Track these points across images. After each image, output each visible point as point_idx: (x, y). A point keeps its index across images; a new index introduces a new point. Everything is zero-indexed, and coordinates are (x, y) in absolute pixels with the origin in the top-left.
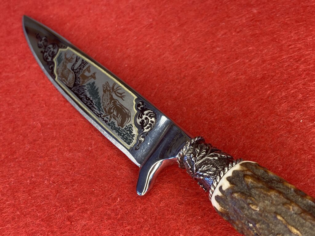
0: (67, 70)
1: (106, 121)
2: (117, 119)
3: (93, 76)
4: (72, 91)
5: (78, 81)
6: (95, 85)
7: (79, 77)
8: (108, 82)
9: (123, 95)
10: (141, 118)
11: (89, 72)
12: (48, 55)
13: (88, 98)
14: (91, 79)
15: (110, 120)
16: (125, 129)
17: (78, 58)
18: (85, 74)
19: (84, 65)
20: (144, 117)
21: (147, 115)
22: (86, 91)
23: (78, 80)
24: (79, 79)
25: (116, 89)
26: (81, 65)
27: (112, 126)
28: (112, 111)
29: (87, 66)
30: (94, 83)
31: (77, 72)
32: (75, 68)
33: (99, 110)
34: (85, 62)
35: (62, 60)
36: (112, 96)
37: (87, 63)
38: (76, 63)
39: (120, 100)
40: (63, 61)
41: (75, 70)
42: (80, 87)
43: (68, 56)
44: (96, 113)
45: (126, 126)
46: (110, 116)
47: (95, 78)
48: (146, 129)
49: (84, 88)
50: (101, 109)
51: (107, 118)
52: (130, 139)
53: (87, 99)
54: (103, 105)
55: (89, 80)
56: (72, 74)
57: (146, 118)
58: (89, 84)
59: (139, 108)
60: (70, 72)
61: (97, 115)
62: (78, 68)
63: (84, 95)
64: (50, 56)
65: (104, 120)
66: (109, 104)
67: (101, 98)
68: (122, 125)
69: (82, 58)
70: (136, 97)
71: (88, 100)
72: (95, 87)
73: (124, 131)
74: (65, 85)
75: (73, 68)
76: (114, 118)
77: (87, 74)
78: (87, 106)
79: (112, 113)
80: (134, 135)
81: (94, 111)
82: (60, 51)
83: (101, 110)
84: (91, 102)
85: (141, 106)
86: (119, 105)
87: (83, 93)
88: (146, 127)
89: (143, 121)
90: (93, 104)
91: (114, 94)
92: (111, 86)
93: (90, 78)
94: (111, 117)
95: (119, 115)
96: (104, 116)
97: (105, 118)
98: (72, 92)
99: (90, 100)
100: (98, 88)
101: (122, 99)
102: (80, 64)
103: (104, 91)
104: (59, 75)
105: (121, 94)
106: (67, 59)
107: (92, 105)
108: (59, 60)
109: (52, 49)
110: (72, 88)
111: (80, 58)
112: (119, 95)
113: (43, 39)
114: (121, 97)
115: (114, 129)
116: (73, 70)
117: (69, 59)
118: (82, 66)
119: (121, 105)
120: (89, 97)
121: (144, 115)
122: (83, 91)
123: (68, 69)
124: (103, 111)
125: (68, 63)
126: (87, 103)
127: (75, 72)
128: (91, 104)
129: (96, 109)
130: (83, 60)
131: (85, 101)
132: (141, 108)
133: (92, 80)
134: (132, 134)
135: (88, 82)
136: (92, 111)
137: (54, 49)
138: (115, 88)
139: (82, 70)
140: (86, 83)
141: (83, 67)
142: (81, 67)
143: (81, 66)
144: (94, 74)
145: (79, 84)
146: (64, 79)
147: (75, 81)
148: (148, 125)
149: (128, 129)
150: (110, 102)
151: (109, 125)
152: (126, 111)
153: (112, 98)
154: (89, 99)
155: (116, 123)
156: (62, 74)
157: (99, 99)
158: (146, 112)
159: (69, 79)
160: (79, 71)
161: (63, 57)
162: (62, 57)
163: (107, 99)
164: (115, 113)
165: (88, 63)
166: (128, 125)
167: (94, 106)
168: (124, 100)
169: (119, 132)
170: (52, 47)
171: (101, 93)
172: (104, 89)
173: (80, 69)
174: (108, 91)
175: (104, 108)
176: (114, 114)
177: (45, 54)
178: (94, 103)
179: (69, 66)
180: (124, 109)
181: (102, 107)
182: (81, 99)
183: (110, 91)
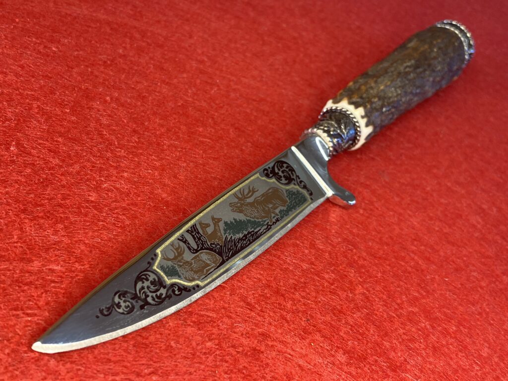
0: (193, 261)
1: (277, 220)
2: (277, 205)
3: (217, 221)
4: (227, 260)
5: (216, 247)
6: (229, 222)
7: (211, 244)
8: (231, 204)
9: (251, 188)
10: (281, 177)
11: (208, 225)
12: (154, 295)
13: (243, 237)
14: (219, 226)
15: (277, 215)
16: (289, 199)
17: (181, 238)
18: (209, 233)
19: (195, 231)
20: (281, 174)
21: (279, 170)
22: (233, 238)
23: (214, 246)
24: (213, 244)
25: (241, 194)
26: (193, 236)
27: (284, 214)
28: (267, 209)
29: (198, 227)
30: (226, 223)
31: (202, 244)
32: (196, 248)
33: (263, 225)
34: (192, 229)
35: (173, 267)
36: (249, 204)
37: (194, 226)
38: (189, 244)
39: (257, 194)
40: (176, 266)
41: (198, 247)
42: (225, 246)
43: (171, 256)
44: (265, 231)
45: (287, 196)
46: (272, 213)
47: (219, 220)
48: (293, 176)
49: (228, 239)
50: (261, 223)
51: (274, 217)
52: (301, 197)
53: (245, 240)
54: (258, 218)
55: (220, 230)
56: (202, 255)
57: (283, 172)
58: (225, 230)
59: (271, 175)
60: (198, 256)
61: (268, 230)
62: (196, 242)
63: (238, 242)
64: (157, 290)
65: (276, 223)
66: (257, 210)
67: (248, 218)
68: (284, 202)
69: (183, 232)
70: (258, 175)
71: (246, 238)
72: (231, 222)
73: (292, 201)
74: (215, 269)
75: (194, 249)
76: (275, 209)
77: (210, 230)
78: (254, 241)
79: (269, 209)
80: (298, 191)
81: (262, 232)
82: (157, 268)
83: (263, 224)
84: (250, 235)
85: (269, 173)
86: (261, 198)
87: (234, 243)
88: (291, 175)
89: (284, 176)
90: (253, 231)
91: (247, 199)
92: (236, 200)
93: (217, 228)
94: (274, 213)
95: (273, 201)
96: (271, 221)
97: (274, 220)
98: (230, 260)
99: (247, 235)
100: (234, 219)
101: (256, 193)
102: (191, 237)
103: (241, 212)
104: (196, 277)
105: (250, 191)
106: (175, 258)
107: (253, 234)
108: (171, 273)
109: (146, 284)
110: (223, 260)
111: (182, 236)
112: (250, 194)
113: (117, 300)
114: (254, 192)
115: (288, 213)
116: (197, 251)
117: (177, 254)
118: (195, 234)
119: (263, 195)
120: (243, 235)
121: (278, 173)
122: (232, 242)
123: (192, 259)
124: (265, 221)
125: (182, 259)
126: (249, 240)
127: (202, 249)
128: (252, 236)
129: (260, 229)
130: (188, 231)
131: (246, 243)
132: (271, 173)
133: (222, 225)
134: (296, 193)
135: (222, 232)
136: (261, 235)
137: (147, 280)
138: (240, 196)
139: (202, 236)
140: (223, 234)
141: (198, 233)
142: (197, 236)
143: (195, 236)
144: (213, 219)
145: (221, 246)
146: (205, 271)
147: (215, 251)
148: (290, 173)
149: (290, 196)
150: (256, 208)
151: (282, 217)
152: (270, 191)
153: (251, 205)
154: (245, 236)
155: (282, 208)
156: (196, 272)
157: (249, 221)
158: (276, 170)
159: (209, 262)
160: (202, 241)
161: (170, 263)
162: (168, 267)
163: (252, 211)
164: (270, 206)
165: (195, 224)
166: (286, 195)
167: (256, 231)
168: (258, 190)
169: (292, 208)
170: (143, 283)
171: (241, 217)
172: (238, 212)
173: (199, 239)
174: (241, 207)
175: (261, 219)
176: (271, 208)
177: (149, 300)
178: (253, 229)
179: (188, 256)
180: (268, 193)
181: (260, 220)
182: (242, 248)
183: (242, 204)
